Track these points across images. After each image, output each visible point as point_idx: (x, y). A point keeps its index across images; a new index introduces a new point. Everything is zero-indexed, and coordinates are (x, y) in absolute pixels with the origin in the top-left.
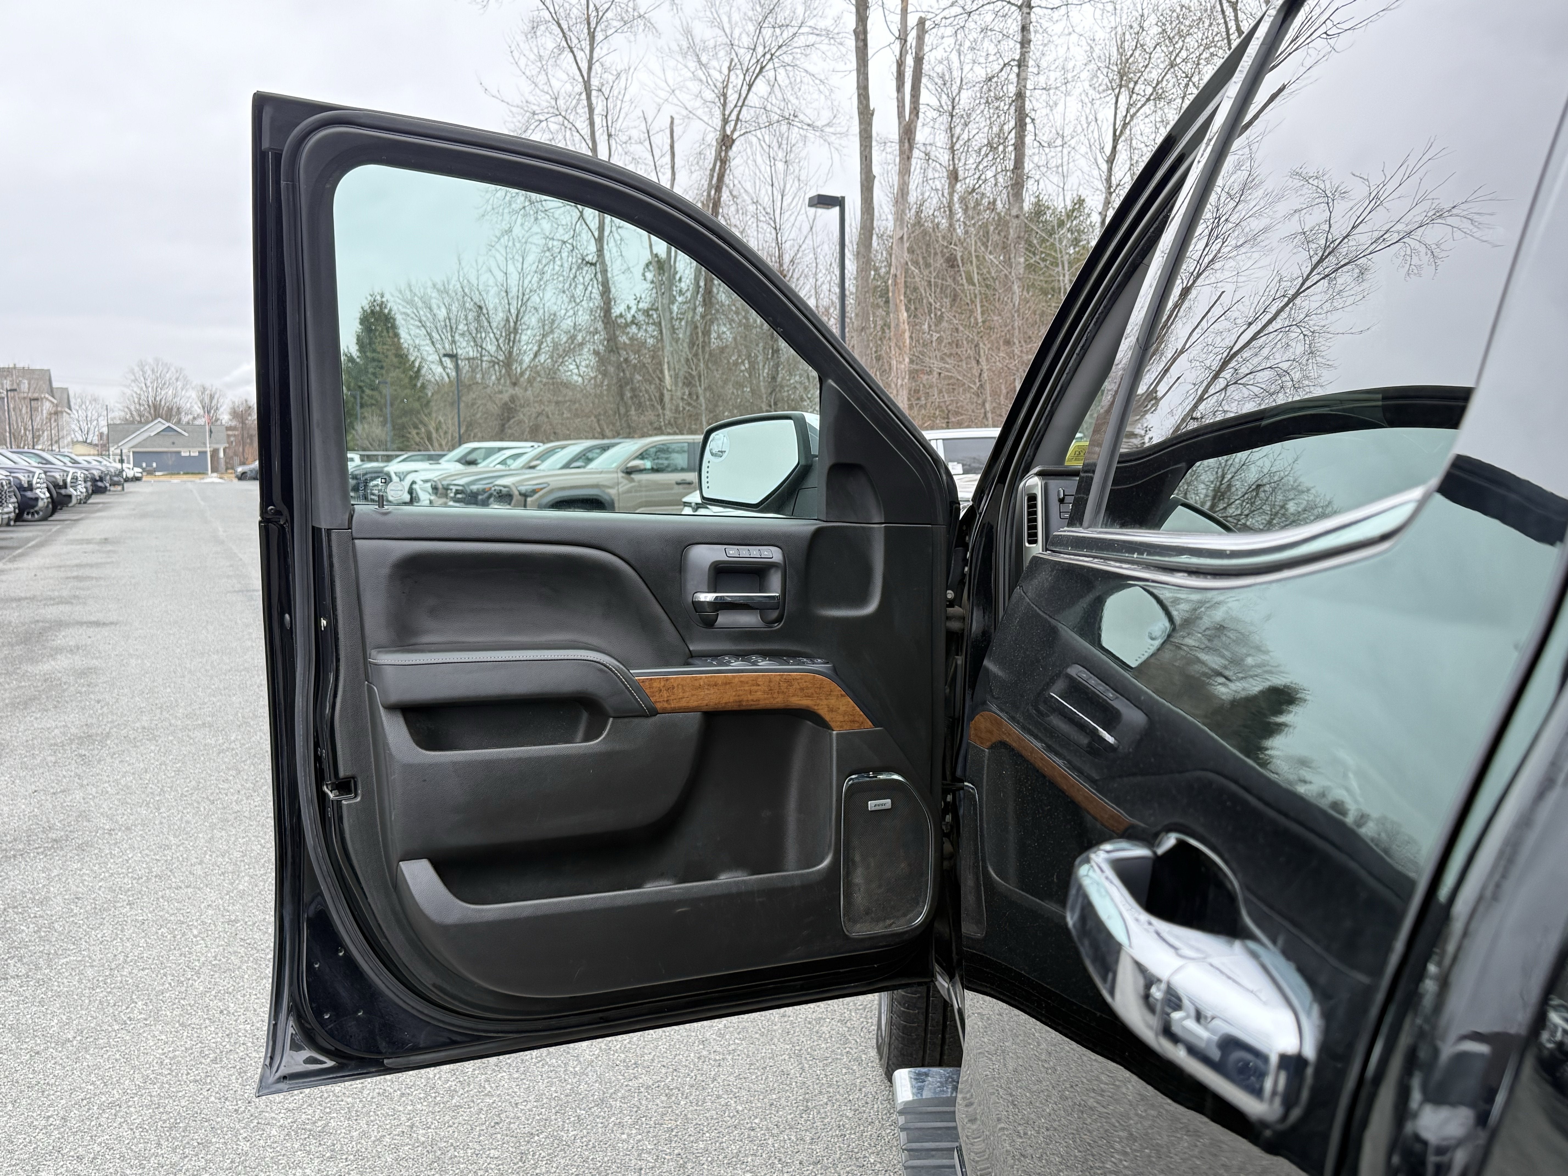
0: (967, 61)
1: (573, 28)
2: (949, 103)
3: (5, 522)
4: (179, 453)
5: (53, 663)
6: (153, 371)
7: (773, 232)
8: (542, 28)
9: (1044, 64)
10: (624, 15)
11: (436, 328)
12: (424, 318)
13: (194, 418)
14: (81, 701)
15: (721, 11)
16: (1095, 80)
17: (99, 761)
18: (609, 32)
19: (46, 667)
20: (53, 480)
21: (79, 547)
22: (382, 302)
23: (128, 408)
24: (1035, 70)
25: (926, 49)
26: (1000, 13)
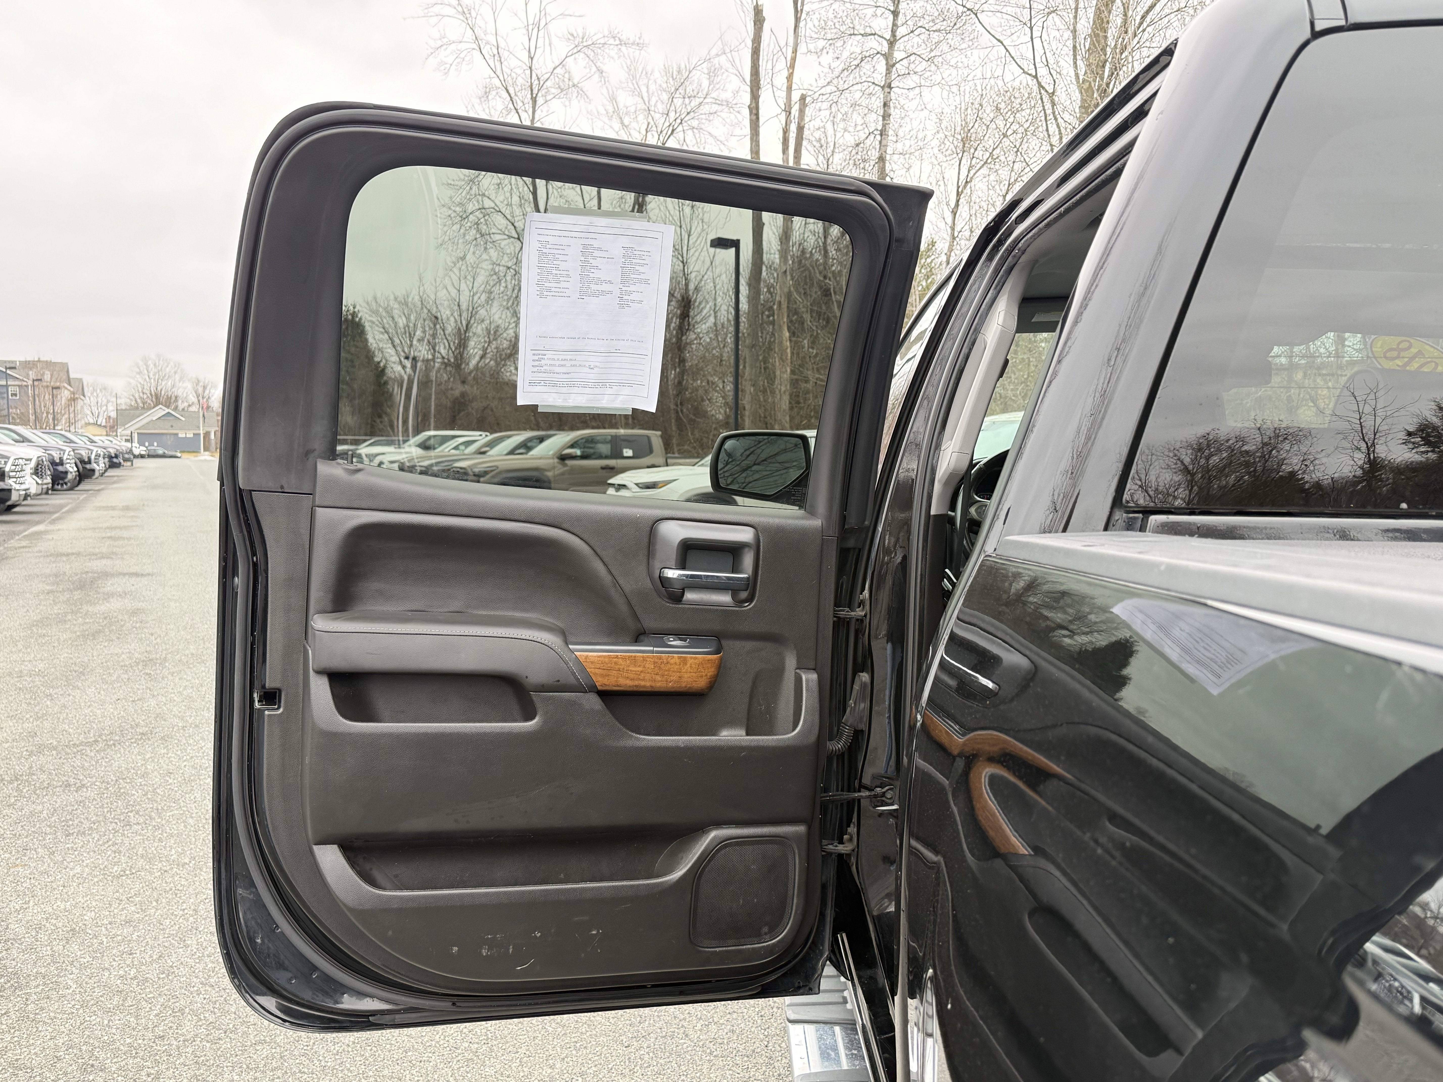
0: (839, 129)
1: (519, 94)
2: (825, 162)
3: (44, 491)
4: (177, 434)
5: (108, 605)
6: (155, 365)
7: (681, 264)
8: (494, 93)
9: (901, 134)
10: (561, 84)
11: (397, 333)
12: (387, 326)
13: (189, 406)
14: (137, 634)
15: (640, 83)
16: (943, 146)
17: (163, 678)
18: (549, 98)
19: (103, 607)
20: (79, 456)
21: (105, 513)
22: (354, 312)
23: (133, 396)
24: (894, 139)
25: (807, 119)
26: (867, 92)
